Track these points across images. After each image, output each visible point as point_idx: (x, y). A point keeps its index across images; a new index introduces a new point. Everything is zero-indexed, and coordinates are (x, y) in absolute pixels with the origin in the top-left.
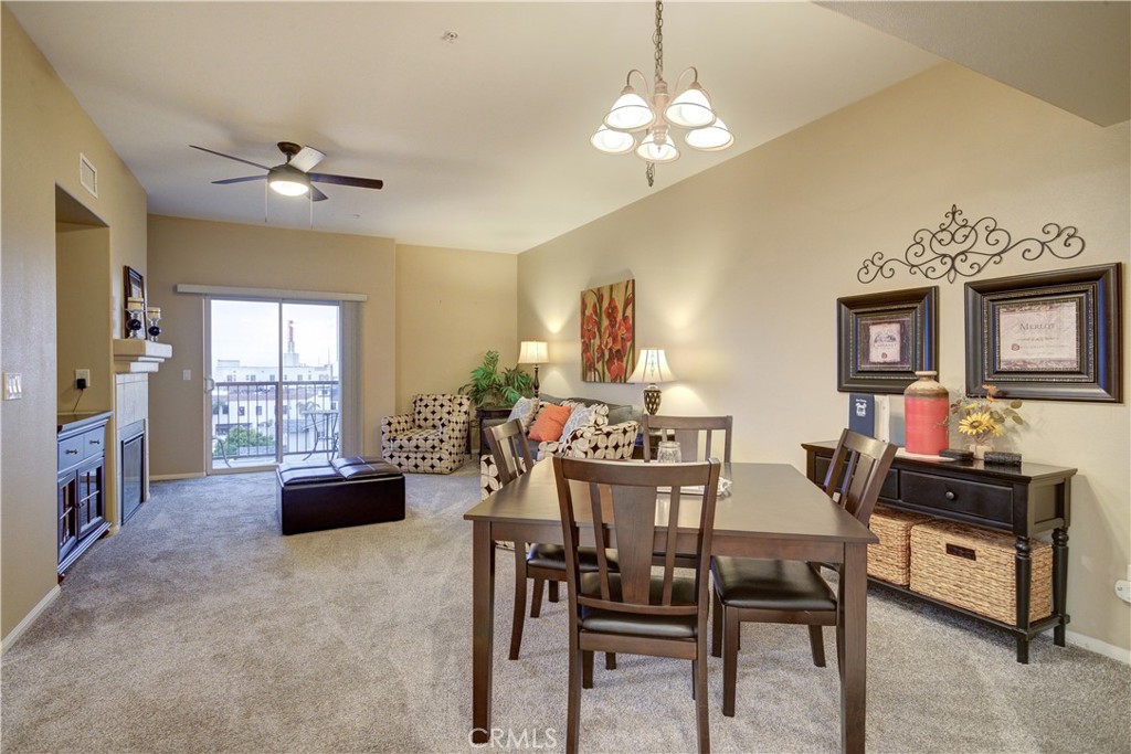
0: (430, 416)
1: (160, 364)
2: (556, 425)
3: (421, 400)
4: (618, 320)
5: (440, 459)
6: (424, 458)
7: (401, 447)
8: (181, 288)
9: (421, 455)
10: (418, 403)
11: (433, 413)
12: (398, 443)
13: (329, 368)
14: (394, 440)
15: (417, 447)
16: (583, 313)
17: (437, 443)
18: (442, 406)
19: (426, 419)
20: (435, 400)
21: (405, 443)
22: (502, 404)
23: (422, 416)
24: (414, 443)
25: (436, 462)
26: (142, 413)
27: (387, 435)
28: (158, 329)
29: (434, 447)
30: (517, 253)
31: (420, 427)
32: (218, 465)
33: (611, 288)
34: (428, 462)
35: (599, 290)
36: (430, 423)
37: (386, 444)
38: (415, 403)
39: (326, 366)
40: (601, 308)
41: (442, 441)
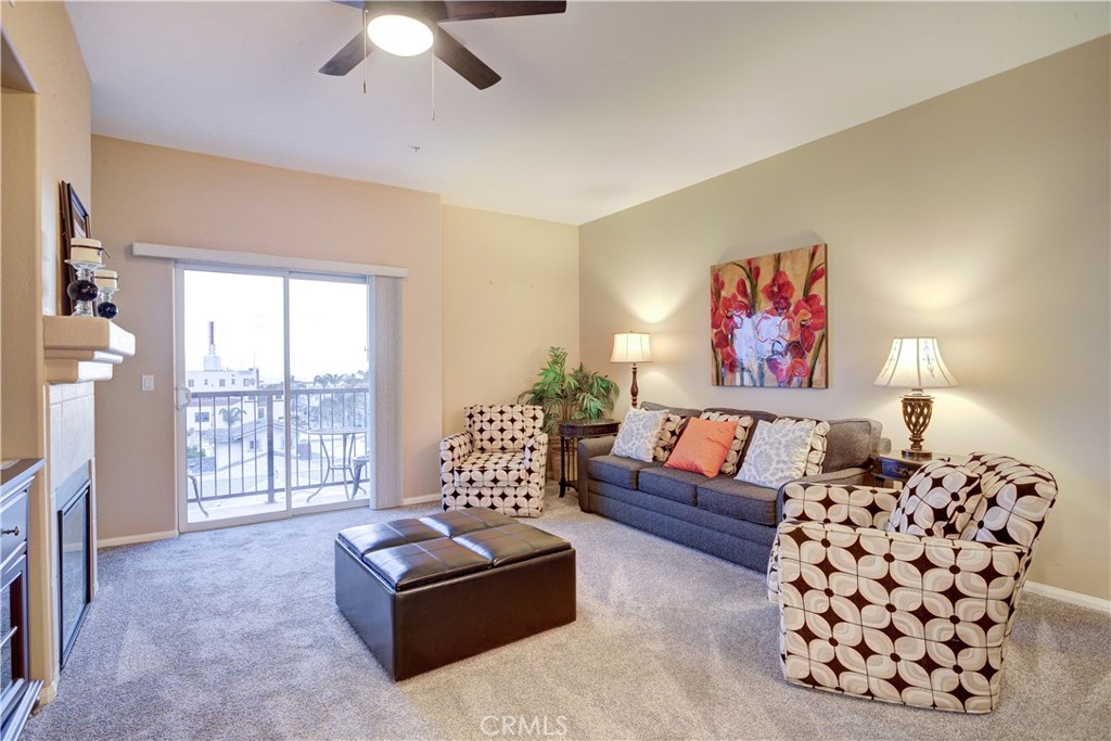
0: (497, 435)
1: (116, 366)
2: (719, 449)
3: (482, 413)
4: (793, 301)
5: (528, 497)
6: (503, 496)
7: (471, 481)
8: (139, 249)
9: (499, 492)
10: (477, 418)
11: (502, 430)
12: (465, 476)
13: (255, 372)
14: (460, 472)
15: (495, 481)
16: (716, 293)
17: (523, 474)
18: (513, 420)
19: (491, 440)
20: (502, 412)
21: (476, 475)
22: (577, 416)
23: (486, 435)
24: (490, 475)
25: (522, 501)
26: (87, 452)
27: (448, 465)
28: (112, 306)
29: (519, 480)
30: (578, 224)
31: (482, 450)
32: (194, 515)
33: (778, 259)
34: (510, 501)
35: (749, 262)
36: (497, 444)
37: (447, 477)
38: (471, 416)
39: (251, 370)
40: (754, 287)
41: (530, 471)
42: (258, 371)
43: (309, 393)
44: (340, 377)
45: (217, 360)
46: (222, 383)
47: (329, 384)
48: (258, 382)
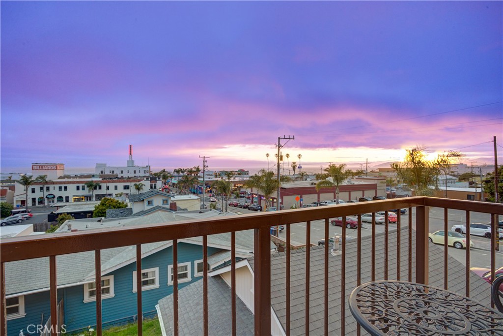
13: (148, 167)
42: (150, 167)
43: (172, 177)
44: (185, 170)
45: (133, 162)
46: (135, 172)
47: (180, 173)
48: (150, 172)
